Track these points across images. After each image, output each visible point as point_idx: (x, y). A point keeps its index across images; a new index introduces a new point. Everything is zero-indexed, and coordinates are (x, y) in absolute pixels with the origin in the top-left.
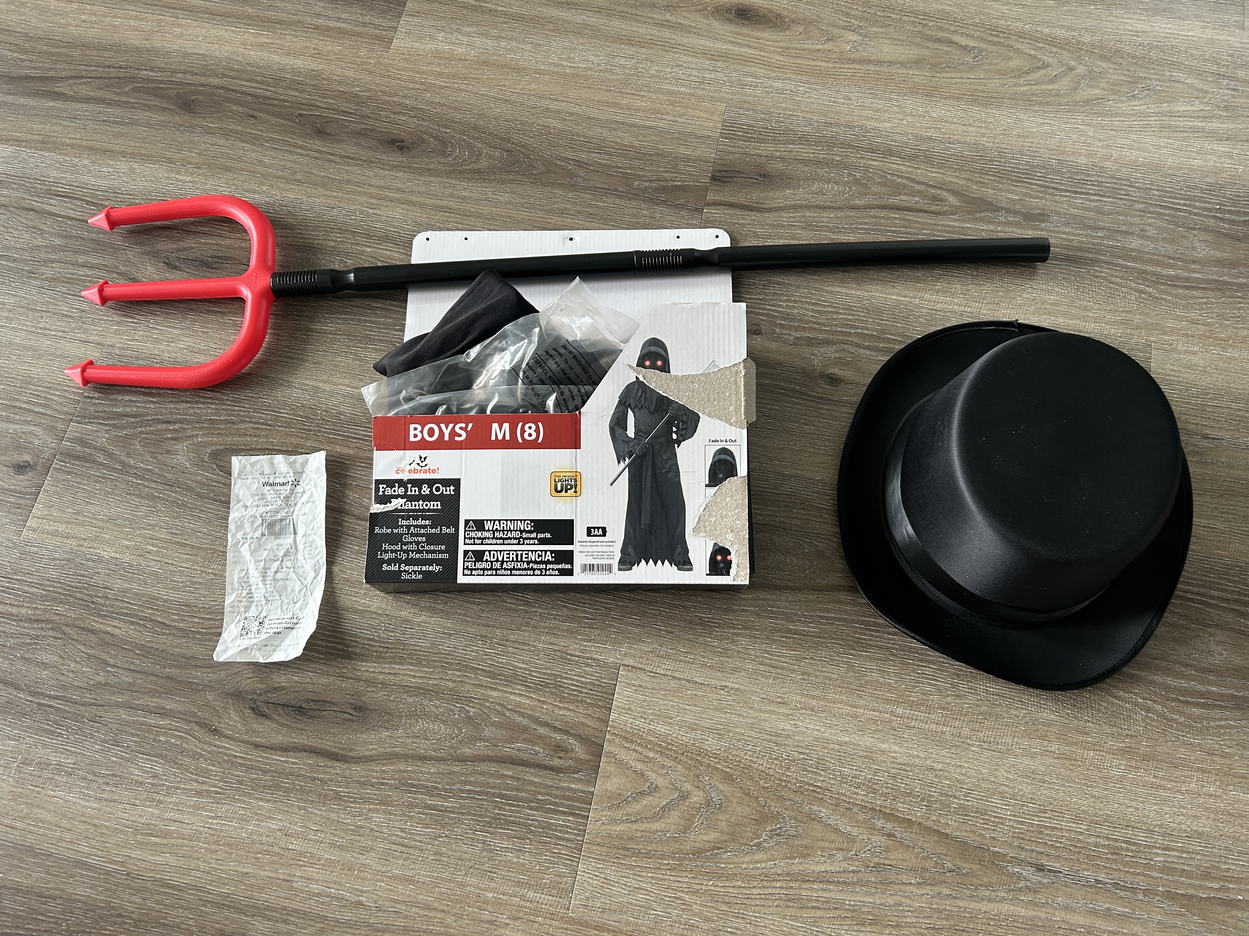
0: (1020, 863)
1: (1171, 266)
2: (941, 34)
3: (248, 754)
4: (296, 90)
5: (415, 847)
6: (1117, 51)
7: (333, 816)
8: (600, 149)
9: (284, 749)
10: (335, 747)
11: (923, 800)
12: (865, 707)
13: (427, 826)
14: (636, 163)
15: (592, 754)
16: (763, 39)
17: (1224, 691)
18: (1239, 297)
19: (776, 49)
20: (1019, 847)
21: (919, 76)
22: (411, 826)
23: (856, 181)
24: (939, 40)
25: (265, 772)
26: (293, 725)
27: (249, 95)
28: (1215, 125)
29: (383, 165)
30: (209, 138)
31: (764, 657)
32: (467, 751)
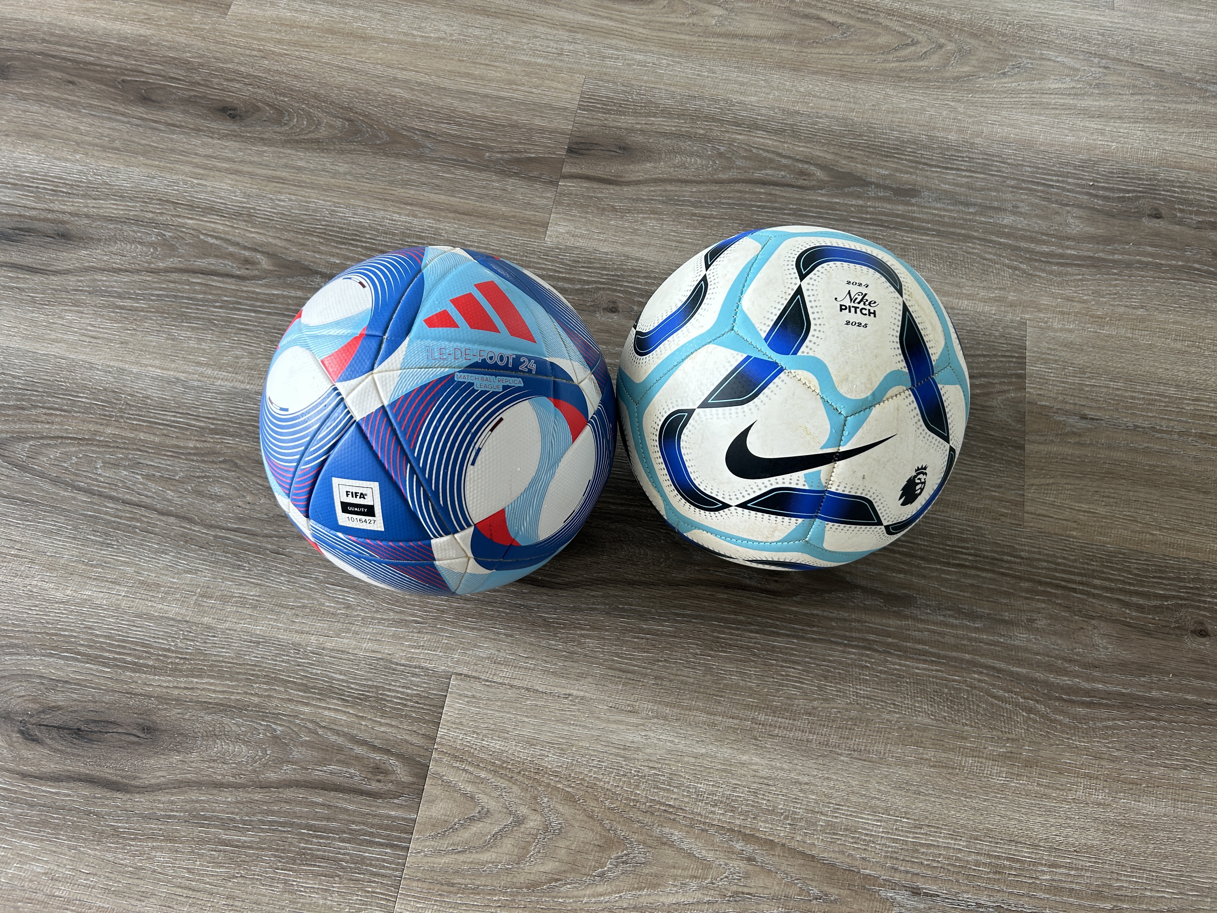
0: (894, 886)
1: (1045, 243)
2: (808, 11)
3: (13, 785)
4: (121, 55)
5: (205, 891)
6: (988, 29)
7: (109, 856)
8: (450, 119)
9: (56, 779)
10: (117, 775)
11: (786, 818)
12: (724, 714)
13: (219, 865)
14: (488, 134)
15: (416, 775)
16: (625, 12)
17: (1111, 688)
18: (1115, 274)
19: (638, 22)
20: (892, 868)
21: (787, 51)
22: (201, 865)
23: (721, 155)
24: (806, 16)
25: (31, 806)
26: (69, 750)
27: (70, 60)
28: (1087, 102)
29: (211, 133)
30: (22, 105)
31: (613, 660)
32: (272, 776)
